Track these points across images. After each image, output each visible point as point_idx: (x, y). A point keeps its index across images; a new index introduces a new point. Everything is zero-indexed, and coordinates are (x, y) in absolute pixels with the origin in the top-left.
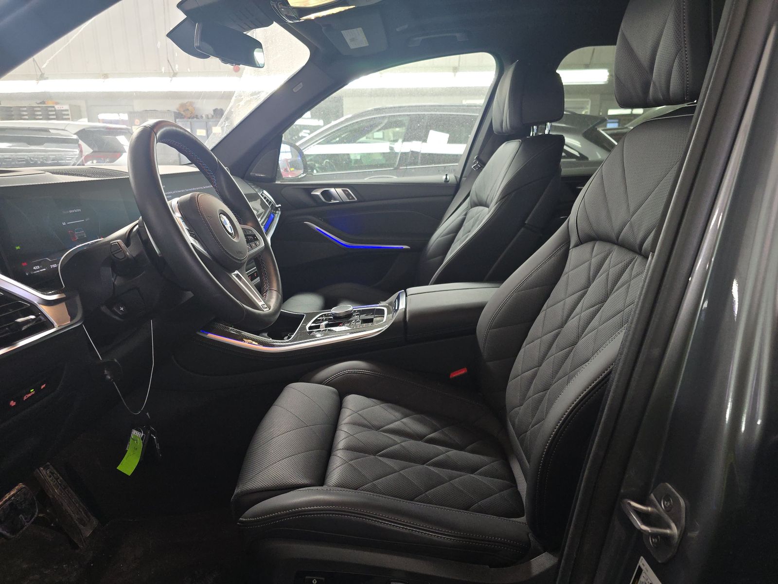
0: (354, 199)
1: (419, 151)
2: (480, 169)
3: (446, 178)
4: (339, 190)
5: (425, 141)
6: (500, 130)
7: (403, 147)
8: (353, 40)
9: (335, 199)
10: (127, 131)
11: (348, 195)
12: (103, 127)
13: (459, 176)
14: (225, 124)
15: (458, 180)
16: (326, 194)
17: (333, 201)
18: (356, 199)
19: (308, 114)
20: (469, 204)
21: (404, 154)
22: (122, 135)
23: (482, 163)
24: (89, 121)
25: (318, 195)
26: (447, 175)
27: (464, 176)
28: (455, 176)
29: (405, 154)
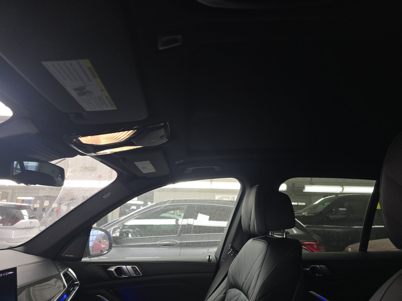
0: (140, 274)
1: (192, 224)
2: (234, 256)
3: (209, 258)
4: (129, 267)
5: (196, 219)
6: (247, 229)
7: (183, 222)
8: (144, 168)
9: (125, 275)
10: (29, 207)
11: (135, 271)
12: (14, 205)
13: (218, 257)
14: (48, 219)
15: (218, 260)
16: (119, 270)
17: (123, 276)
18: (141, 275)
19: (136, 199)
20: (227, 283)
21: (183, 226)
22: (25, 209)
23: (236, 252)
24: (7, 202)
25: (112, 271)
26: (209, 256)
27: (222, 257)
28: (215, 256)
29: (185, 225)
